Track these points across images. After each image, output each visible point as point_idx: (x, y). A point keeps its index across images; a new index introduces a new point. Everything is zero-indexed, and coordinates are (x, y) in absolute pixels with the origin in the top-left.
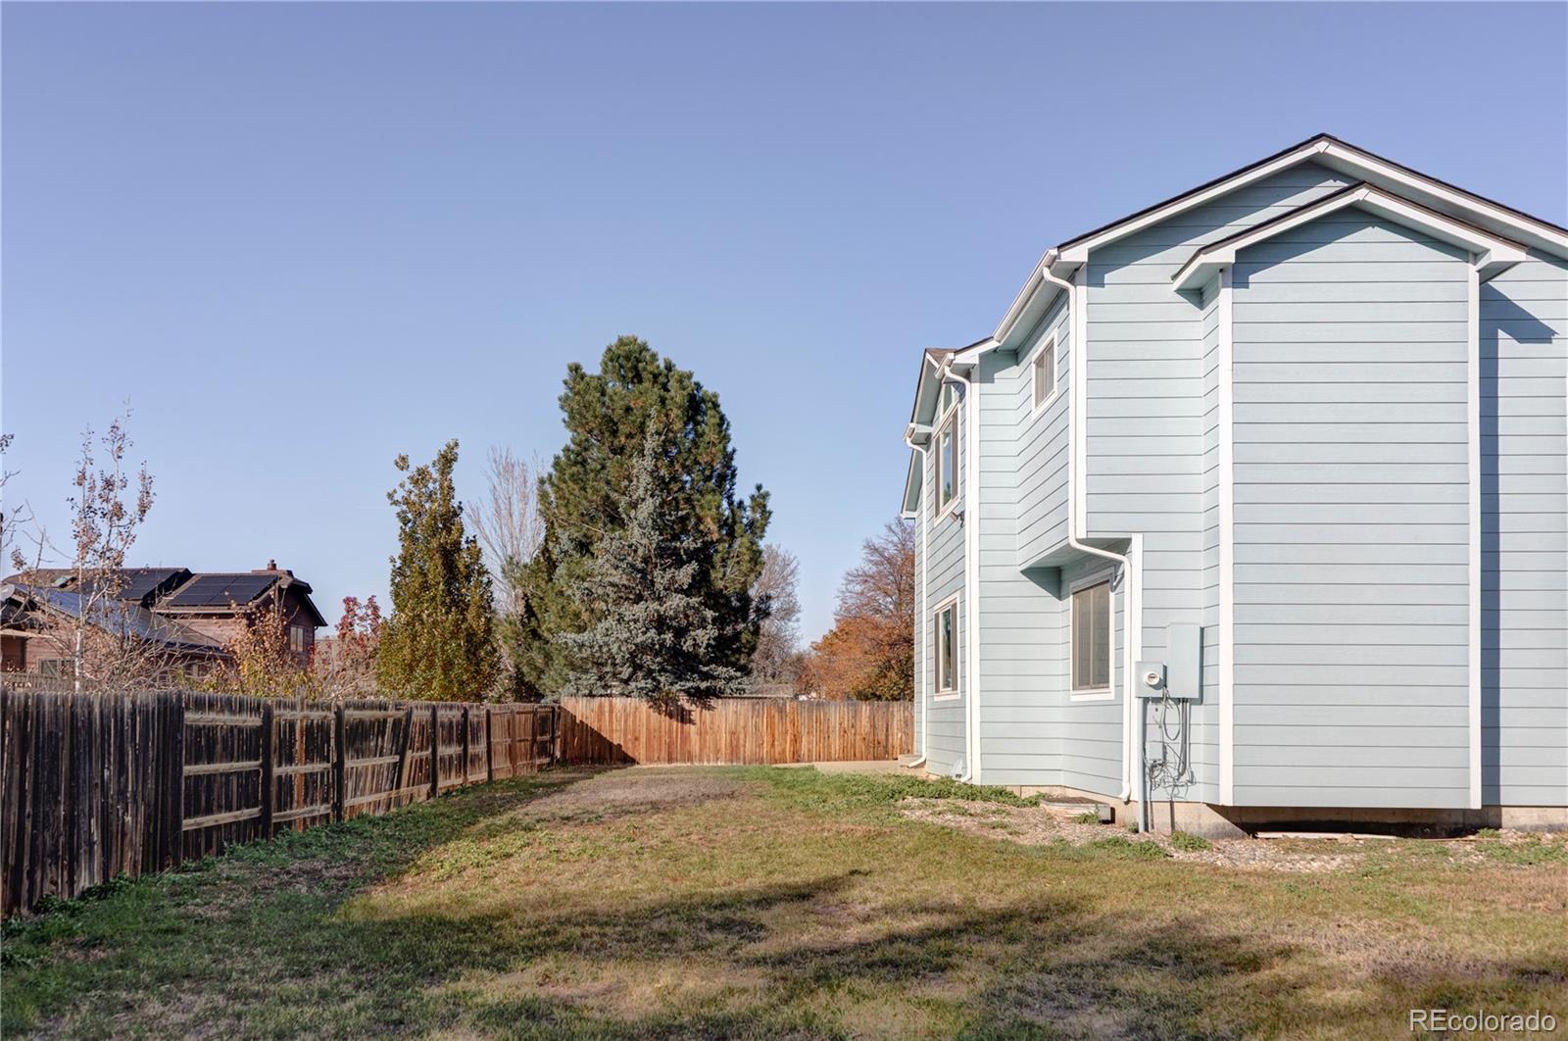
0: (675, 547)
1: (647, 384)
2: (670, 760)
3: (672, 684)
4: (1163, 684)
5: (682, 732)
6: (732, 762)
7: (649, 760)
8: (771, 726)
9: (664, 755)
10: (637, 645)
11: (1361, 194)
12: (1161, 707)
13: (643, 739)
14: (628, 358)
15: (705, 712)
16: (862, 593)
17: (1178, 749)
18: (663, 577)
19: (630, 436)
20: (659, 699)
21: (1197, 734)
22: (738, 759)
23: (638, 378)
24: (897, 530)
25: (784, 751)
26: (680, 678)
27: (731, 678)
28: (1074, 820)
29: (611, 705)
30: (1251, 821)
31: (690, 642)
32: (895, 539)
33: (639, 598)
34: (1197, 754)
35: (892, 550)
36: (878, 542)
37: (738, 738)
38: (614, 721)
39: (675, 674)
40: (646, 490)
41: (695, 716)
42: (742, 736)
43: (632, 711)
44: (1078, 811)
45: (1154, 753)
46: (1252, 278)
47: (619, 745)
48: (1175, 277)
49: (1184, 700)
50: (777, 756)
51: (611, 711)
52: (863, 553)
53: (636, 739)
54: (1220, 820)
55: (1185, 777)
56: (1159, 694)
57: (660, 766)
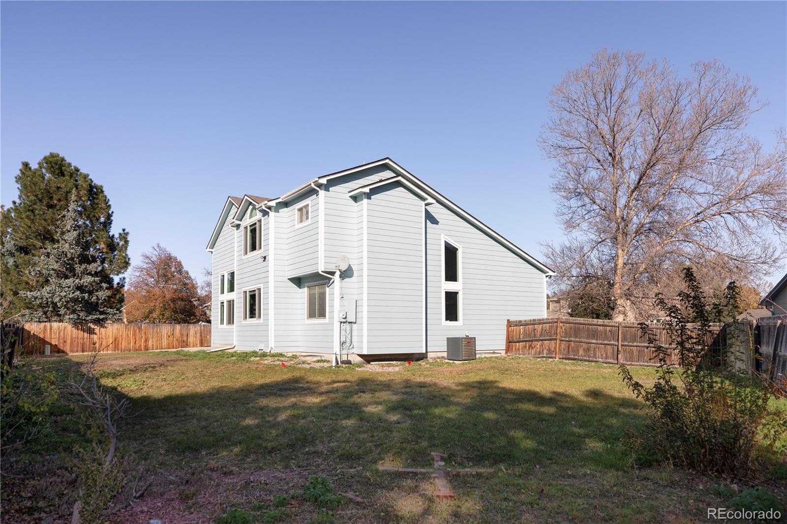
0: (86, 254)
1: (67, 178)
2: (83, 351)
3: (86, 317)
4: (346, 318)
5: (90, 338)
6: (115, 351)
7: (72, 351)
8: (135, 335)
9: (79, 348)
10: (70, 298)
11: (400, 178)
12: (345, 324)
13: (69, 342)
14: (56, 164)
15: (103, 330)
16: (139, 276)
17: (349, 337)
18: (80, 268)
19: (59, 200)
20: (79, 324)
21: (354, 333)
22: (118, 350)
23: (62, 174)
24: (158, 249)
25: (141, 345)
26: (90, 314)
27: (115, 314)
28: (314, 362)
29: (51, 326)
30: (369, 359)
31: (95, 298)
32: (157, 253)
33: (66, 277)
34: (355, 339)
35: (154, 259)
36: (148, 254)
37: (119, 341)
38: (53, 333)
39: (87, 312)
40: (71, 227)
41: (97, 331)
42: (120, 340)
43: (63, 329)
44: (315, 359)
45: (343, 339)
46: (372, 197)
47: (56, 345)
48: (349, 192)
49: (351, 322)
50: (137, 348)
51: (51, 329)
52: (141, 259)
53: (65, 342)
54: (360, 359)
55: (352, 346)
56: (345, 320)
57: (77, 354)
